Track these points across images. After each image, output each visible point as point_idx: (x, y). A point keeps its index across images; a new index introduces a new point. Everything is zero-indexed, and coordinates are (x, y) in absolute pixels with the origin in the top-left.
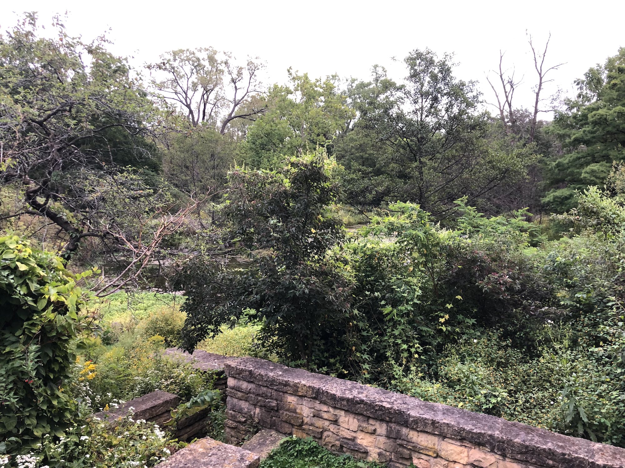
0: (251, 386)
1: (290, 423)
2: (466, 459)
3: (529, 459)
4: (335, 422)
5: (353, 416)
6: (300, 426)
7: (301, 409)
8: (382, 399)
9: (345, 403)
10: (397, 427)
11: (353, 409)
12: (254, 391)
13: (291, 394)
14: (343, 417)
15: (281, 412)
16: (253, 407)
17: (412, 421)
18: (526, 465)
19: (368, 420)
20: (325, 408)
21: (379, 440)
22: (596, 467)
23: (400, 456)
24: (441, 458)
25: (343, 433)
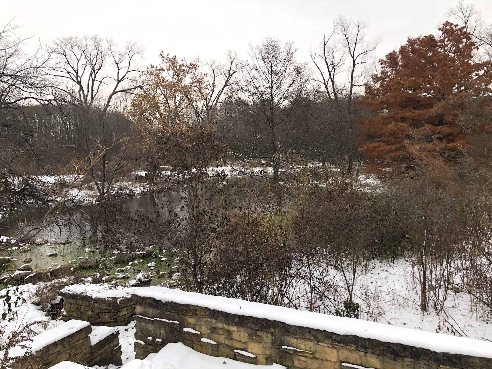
1: (191, 340)
2: (336, 358)
3: (385, 354)
4: (229, 335)
5: (244, 329)
7: (201, 328)
9: (237, 319)
10: (280, 336)
11: (244, 324)
12: (159, 315)
13: (191, 316)
14: (235, 332)
16: (158, 329)
17: (292, 331)
18: (383, 357)
19: (256, 332)
20: (220, 325)
21: (266, 348)
22: (437, 356)
23: (283, 358)
24: (317, 358)
25: (235, 344)
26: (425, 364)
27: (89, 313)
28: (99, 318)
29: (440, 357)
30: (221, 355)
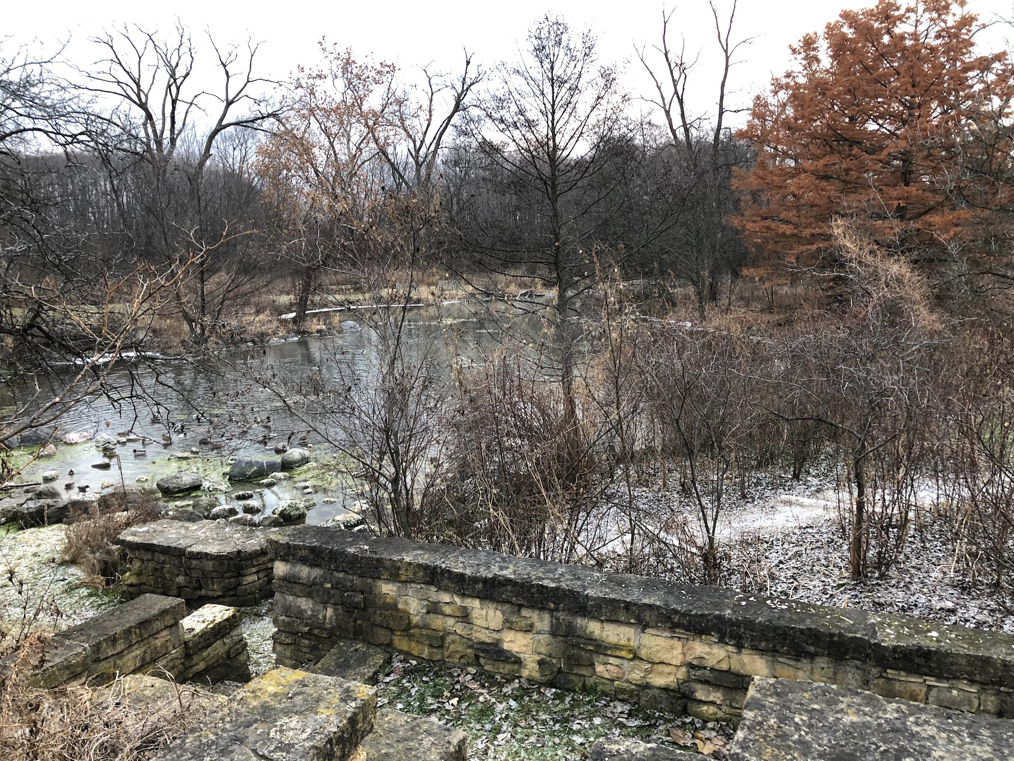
0: (316, 572)
2: (680, 657)
3: (778, 647)
5: (495, 605)
6: (407, 628)
7: (407, 603)
8: (541, 575)
9: (480, 585)
10: (568, 618)
11: (494, 595)
12: (322, 579)
13: (388, 581)
14: (477, 610)
15: (371, 610)
18: (773, 656)
19: (519, 611)
20: (446, 597)
21: (539, 641)
22: (882, 651)
23: (574, 661)
24: (642, 659)
25: (478, 635)
26: (858, 668)
27: (180, 579)
28: (201, 588)
29: (887, 654)
30: (448, 657)
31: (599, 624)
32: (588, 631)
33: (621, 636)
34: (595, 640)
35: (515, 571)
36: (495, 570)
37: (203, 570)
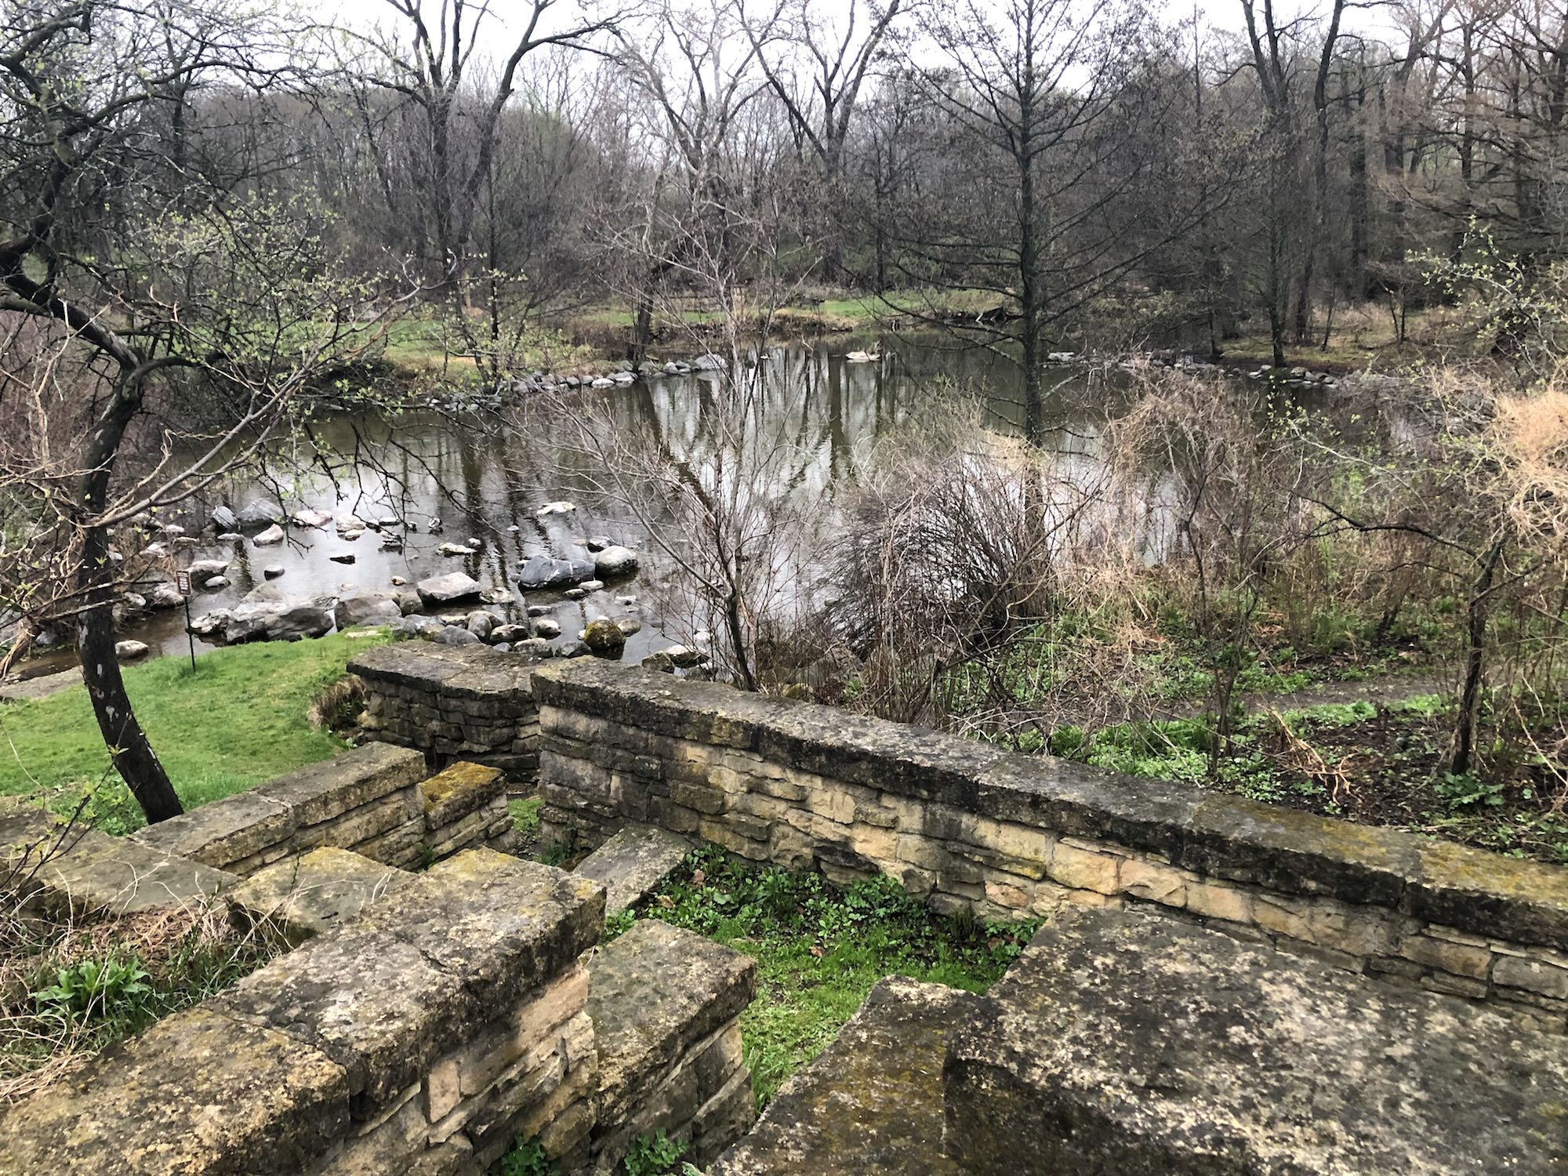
0: (598, 725)
1: (693, 809)
2: (1112, 883)
3: (1261, 878)
4: (801, 803)
5: (843, 788)
6: (718, 815)
7: (720, 777)
8: (912, 747)
9: (823, 759)
10: (949, 813)
11: (843, 773)
12: (605, 735)
13: (694, 742)
14: (817, 792)
15: (670, 784)
16: (604, 775)
17: (984, 798)
18: (1253, 892)
19: (878, 798)
20: (775, 771)
21: (906, 844)
22: (1423, 895)
23: (954, 879)
24: (1054, 881)
25: (818, 828)
26: (1383, 918)
27: (435, 725)
28: (461, 740)
29: (1430, 901)
30: (777, 857)
31: (994, 825)
32: (977, 834)
33: (1026, 845)
34: (987, 849)
35: (874, 742)
36: (847, 736)
37: (465, 713)
